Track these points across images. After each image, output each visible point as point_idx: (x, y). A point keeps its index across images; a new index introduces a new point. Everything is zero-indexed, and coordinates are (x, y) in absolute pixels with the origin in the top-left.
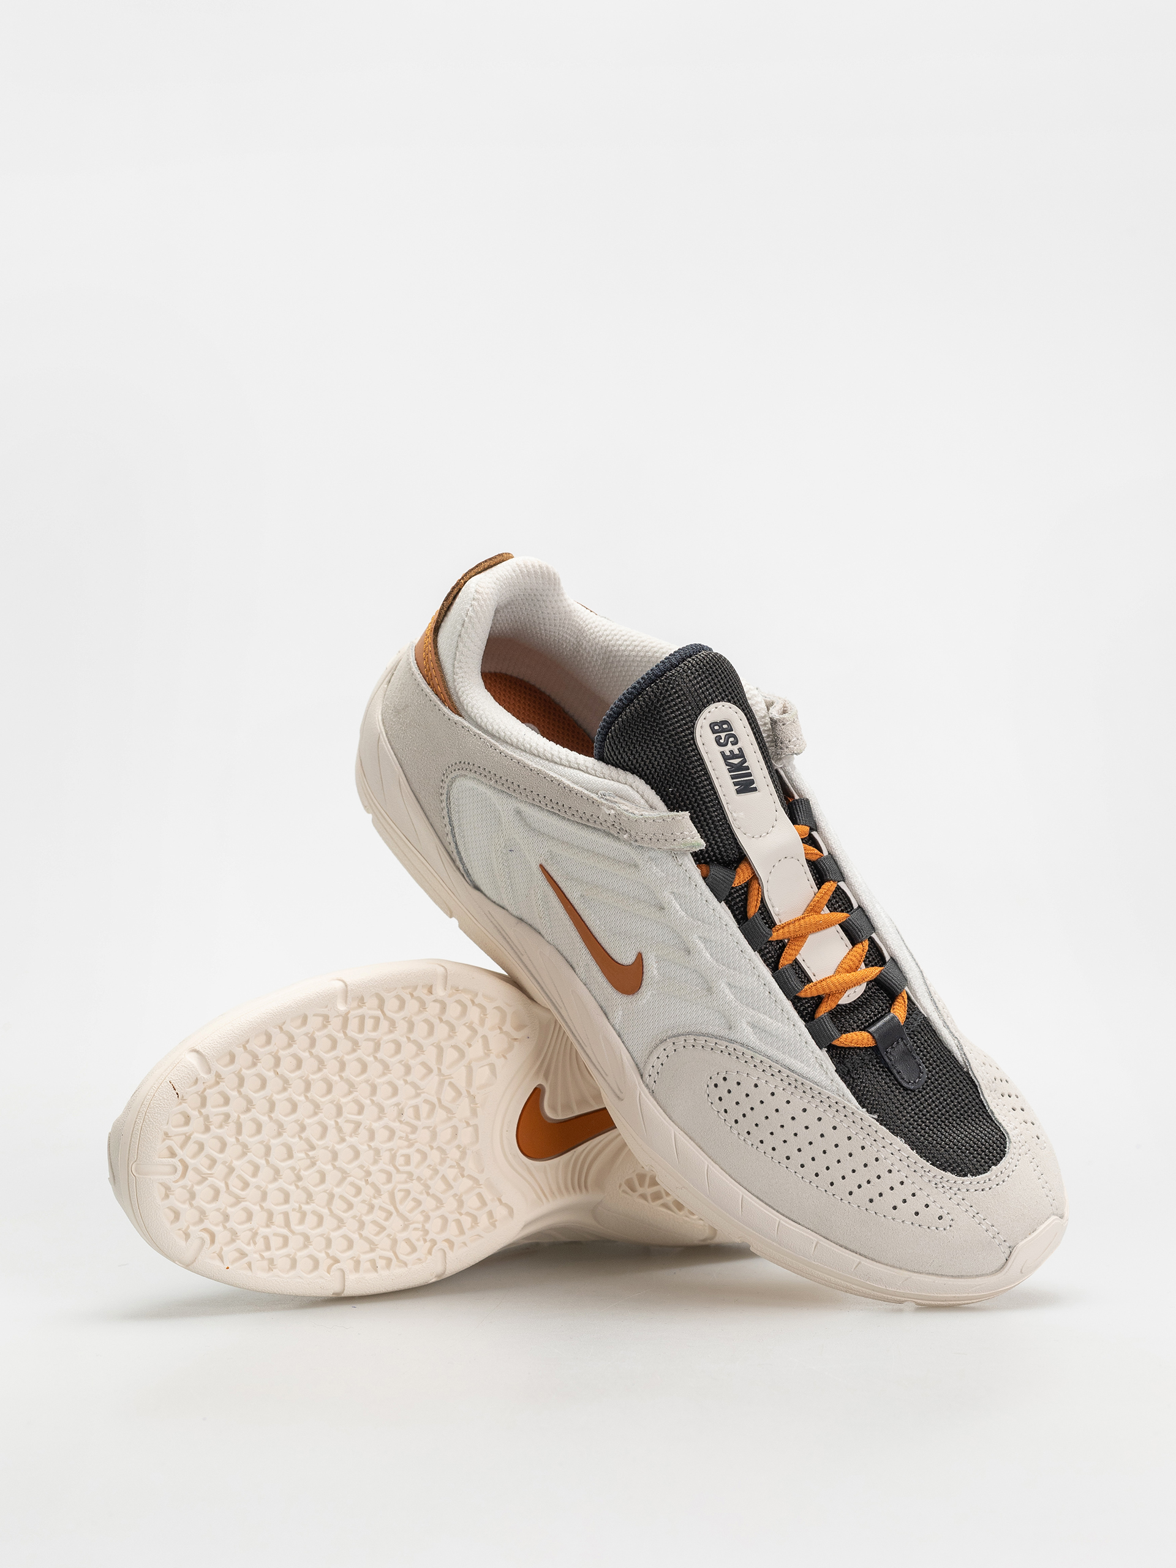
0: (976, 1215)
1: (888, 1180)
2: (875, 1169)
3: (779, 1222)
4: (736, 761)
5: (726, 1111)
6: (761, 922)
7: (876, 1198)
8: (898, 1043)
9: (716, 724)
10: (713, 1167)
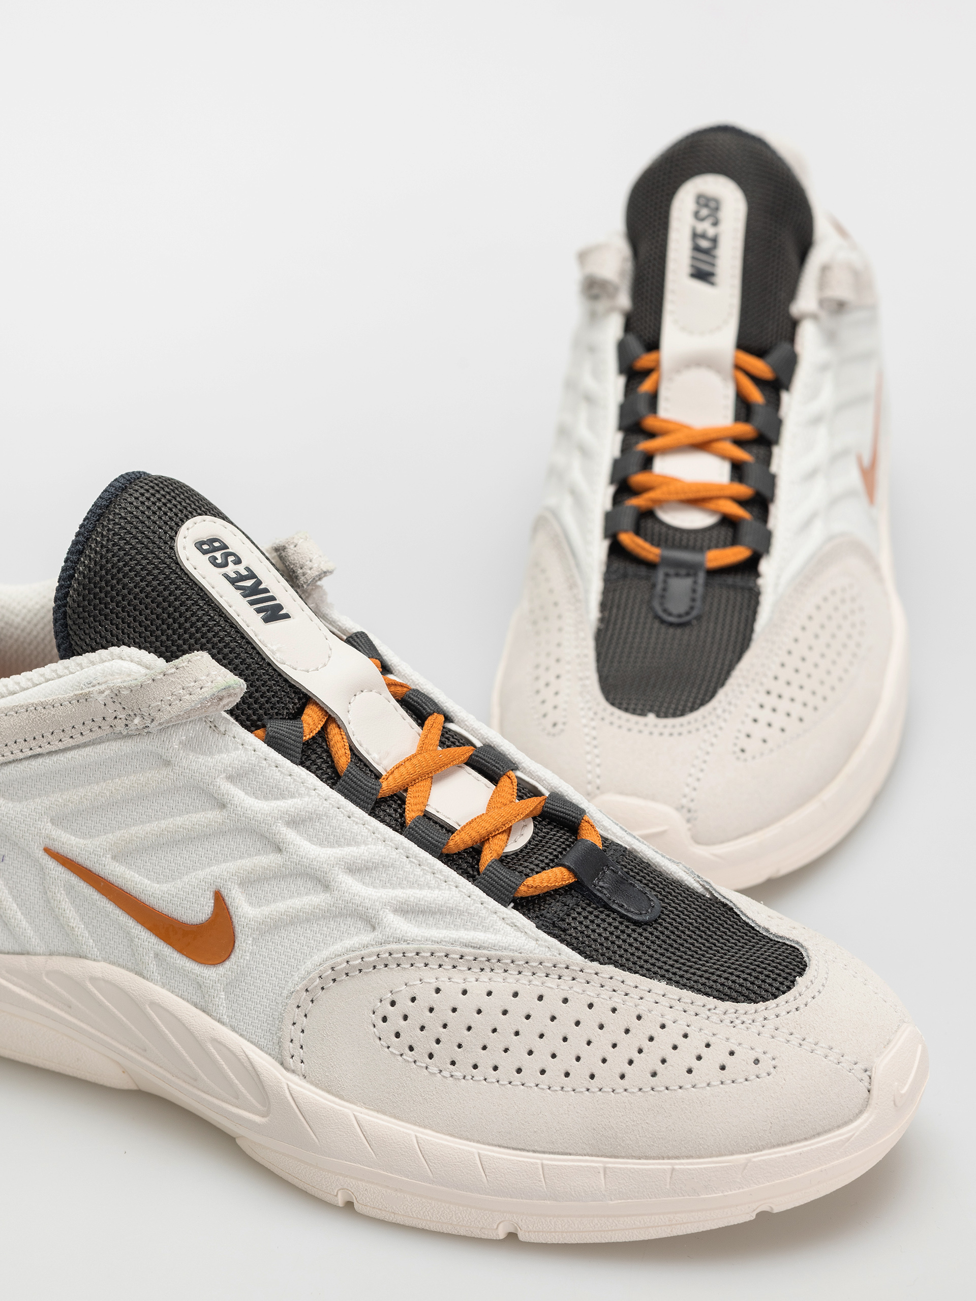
0: (802, 1042)
1: (664, 1039)
2: (640, 1032)
3: (542, 1164)
4: (249, 583)
5: (411, 1048)
6: (360, 775)
7: (660, 1068)
8: (604, 872)
9: (203, 543)
10: (422, 1133)
